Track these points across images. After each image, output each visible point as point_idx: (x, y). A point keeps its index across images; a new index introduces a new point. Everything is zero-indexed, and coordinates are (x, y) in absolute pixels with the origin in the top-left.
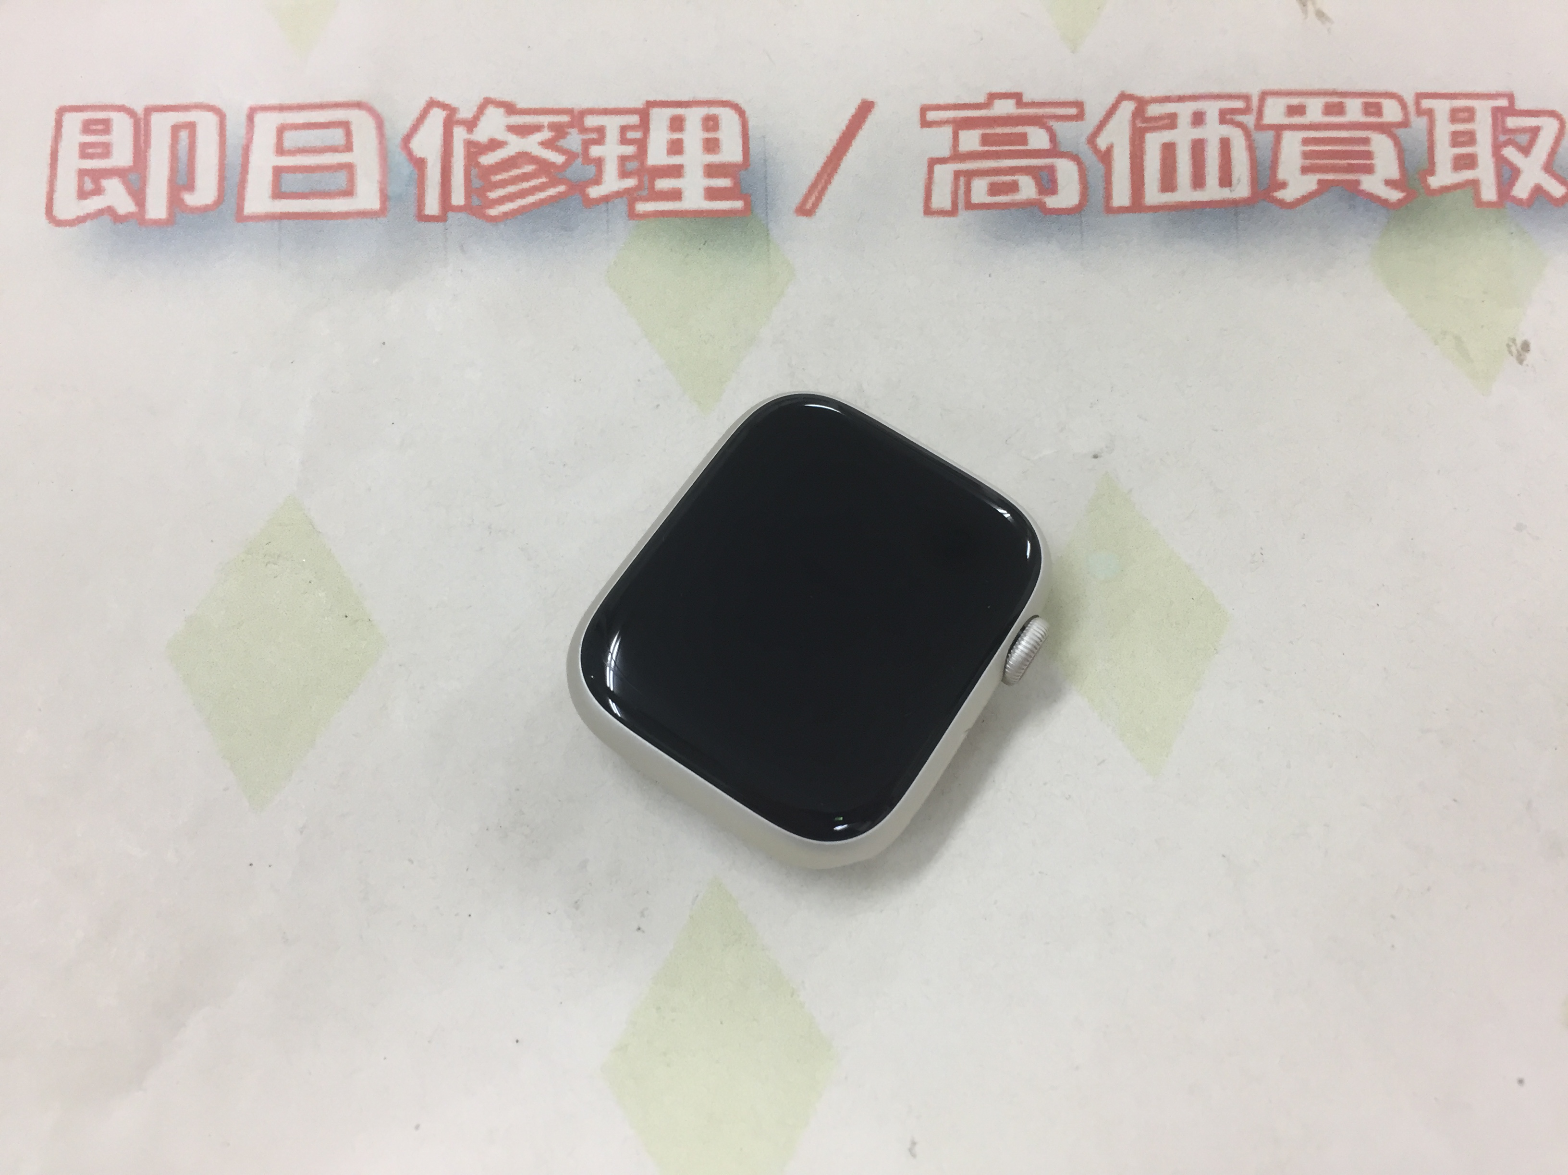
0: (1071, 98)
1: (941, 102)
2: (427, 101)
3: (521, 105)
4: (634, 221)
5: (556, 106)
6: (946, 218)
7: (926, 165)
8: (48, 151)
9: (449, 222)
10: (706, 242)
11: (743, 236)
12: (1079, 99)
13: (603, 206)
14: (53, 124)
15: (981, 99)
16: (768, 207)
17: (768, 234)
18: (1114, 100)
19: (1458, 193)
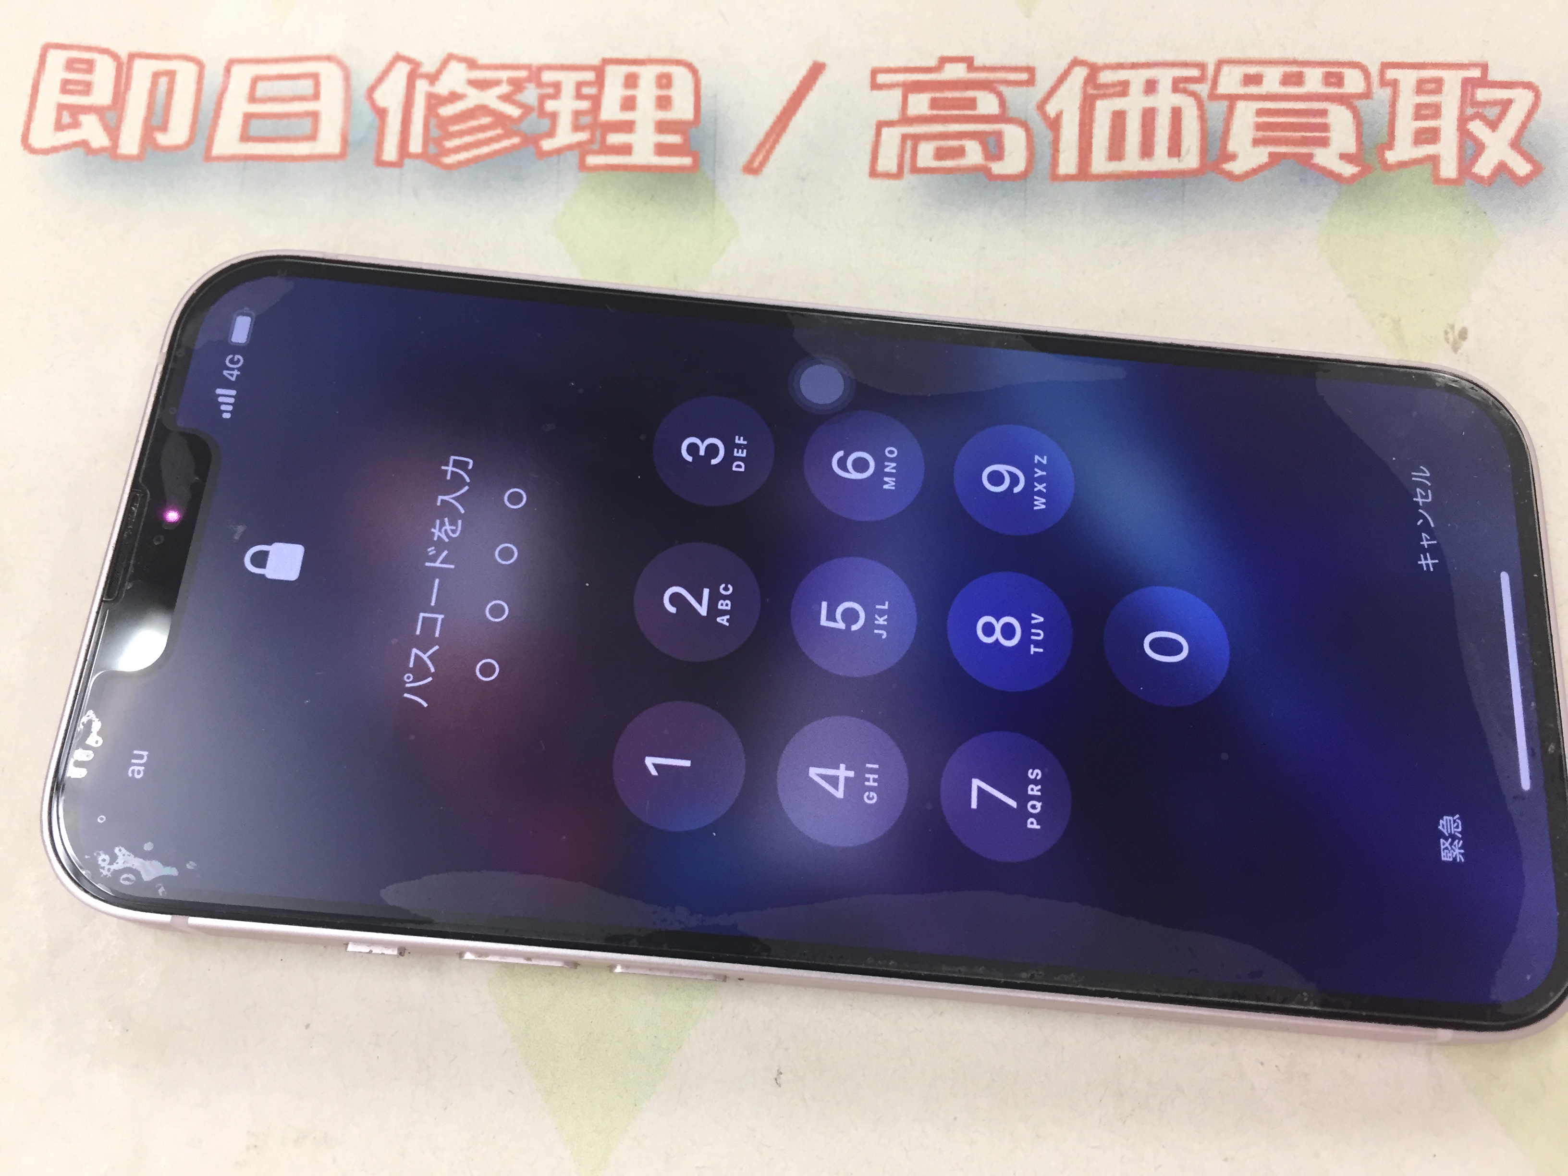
0: (1023, 63)
1: (892, 65)
2: (393, 55)
3: (481, 61)
4: (585, 174)
5: (515, 62)
6: (891, 180)
7: (874, 127)
8: (30, 83)
9: (406, 168)
10: (653, 197)
11: (690, 193)
12: (1031, 64)
13: (554, 159)
14: (37, 59)
15: (932, 63)
16: (716, 164)
17: (714, 192)
18: (1067, 66)
19: (1416, 169)
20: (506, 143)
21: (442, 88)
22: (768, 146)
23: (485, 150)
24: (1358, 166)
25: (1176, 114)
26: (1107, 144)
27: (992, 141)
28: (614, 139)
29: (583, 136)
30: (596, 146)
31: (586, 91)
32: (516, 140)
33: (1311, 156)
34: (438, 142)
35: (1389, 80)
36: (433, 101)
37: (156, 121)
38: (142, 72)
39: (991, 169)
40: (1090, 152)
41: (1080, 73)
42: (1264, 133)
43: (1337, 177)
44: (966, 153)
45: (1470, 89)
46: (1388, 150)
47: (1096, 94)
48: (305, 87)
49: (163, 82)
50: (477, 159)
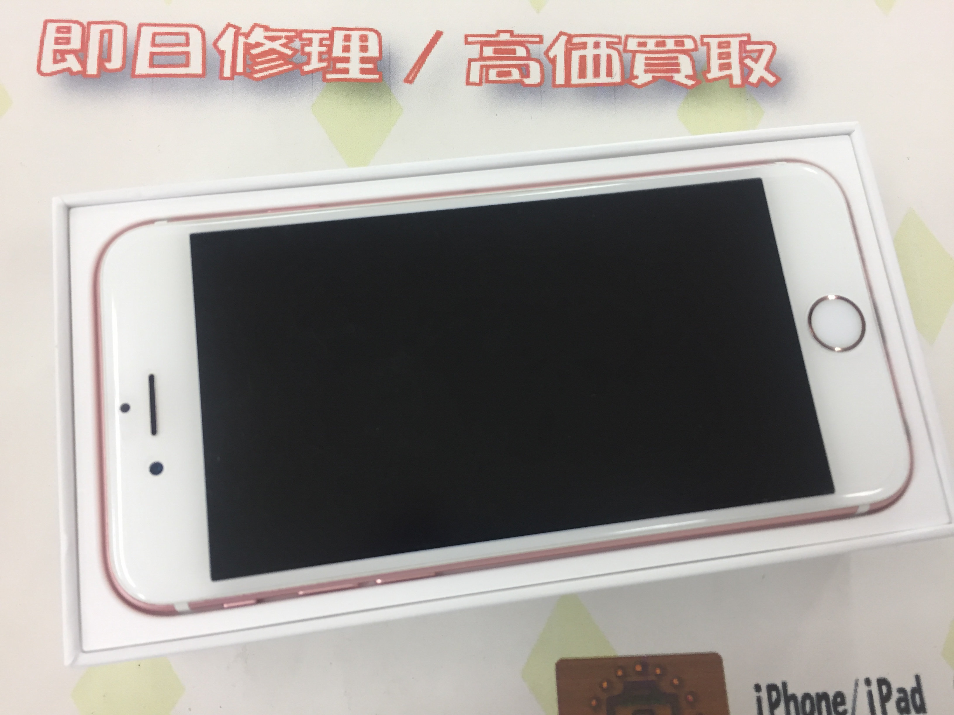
0: (536, 33)
1: (475, 33)
2: (226, 24)
3: (271, 27)
4: (326, 83)
5: (289, 28)
6: (476, 86)
7: (467, 62)
8: (39, 40)
9: (235, 80)
10: (360, 94)
11: (378, 92)
12: (540, 34)
13: (310, 75)
14: (42, 27)
15: (494, 33)
16: (391, 78)
17: (390, 92)
18: (557, 35)
19: (720, 81)
20: (286, 67)
21: (252, 40)
22: (416, 70)
23: (275, 71)
24: (694, 81)
25: (609, 58)
26: (578, 70)
27: (524, 68)
28: (339, 66)
29: (324, 64)
30: (331, 69)
31: (324, 42)
32: (290, 66)
33: (672, 77)
34: (251, 67)
35: (705, 43)
36: (247, 47)
37: (105, 56)
38: (95, 31)
39: (524, 81)
40: (571, 74)
41: (563, 39)
42: (649, 67)
43: (686, 86)
44: (512, 74)
45: (743, 45)
46: (707, 73)
47: (571, 48)
48: (182, 39)
49: (106, 35)
50: (271, 75)
